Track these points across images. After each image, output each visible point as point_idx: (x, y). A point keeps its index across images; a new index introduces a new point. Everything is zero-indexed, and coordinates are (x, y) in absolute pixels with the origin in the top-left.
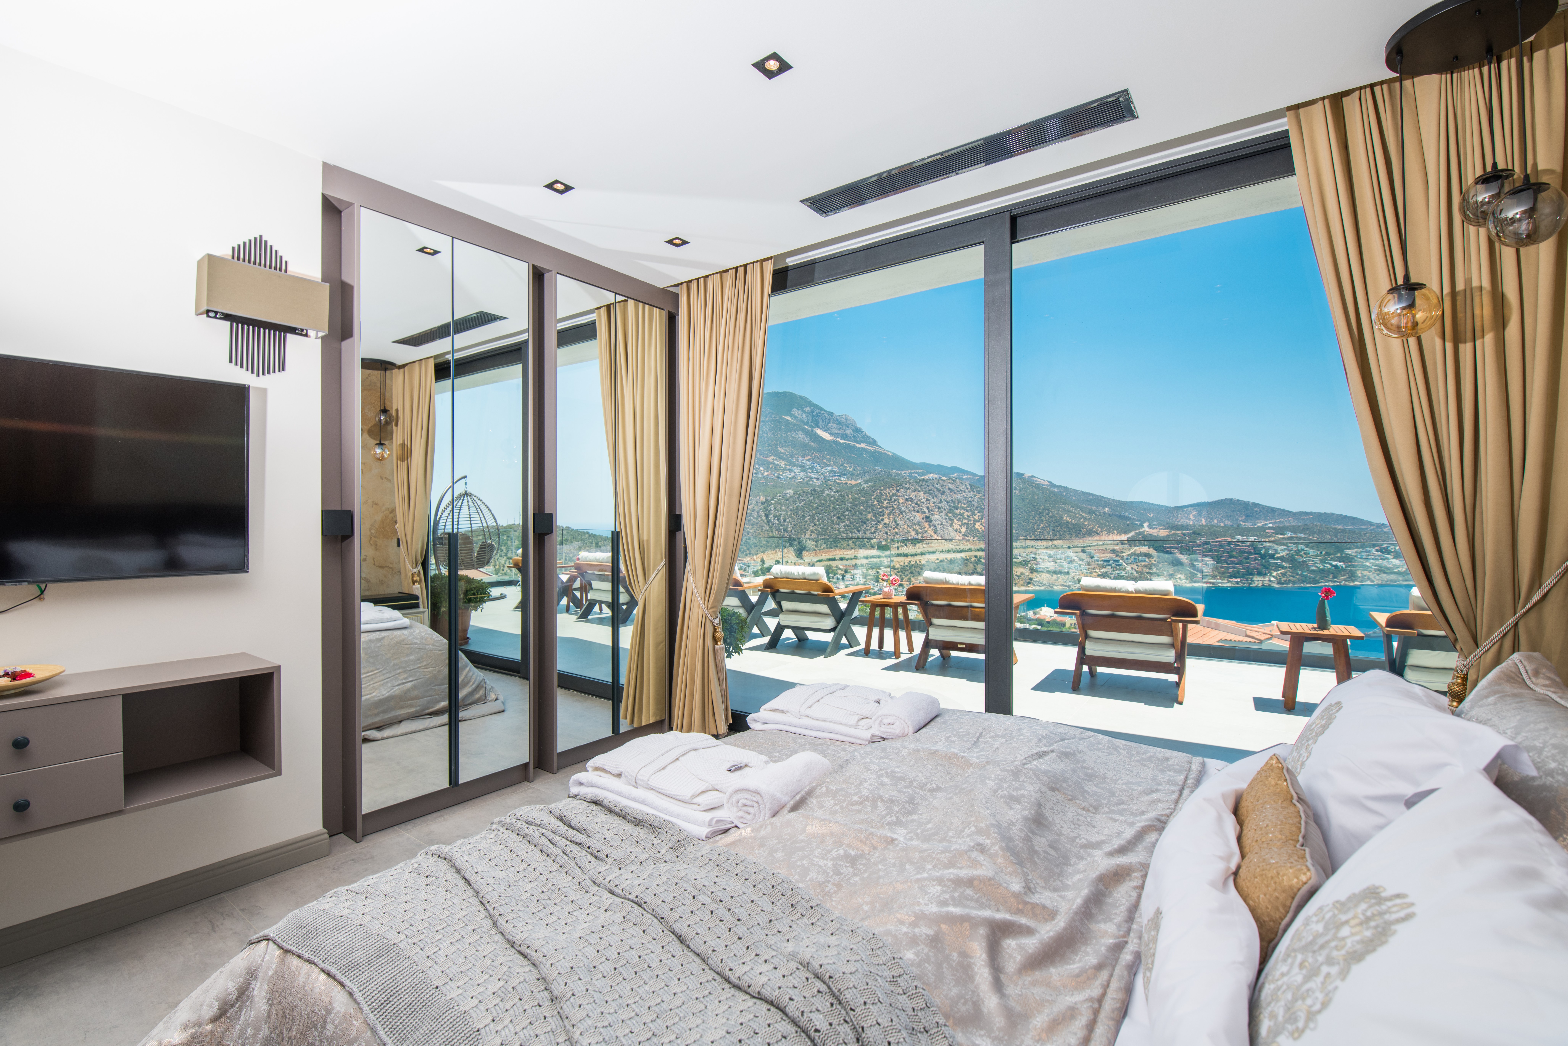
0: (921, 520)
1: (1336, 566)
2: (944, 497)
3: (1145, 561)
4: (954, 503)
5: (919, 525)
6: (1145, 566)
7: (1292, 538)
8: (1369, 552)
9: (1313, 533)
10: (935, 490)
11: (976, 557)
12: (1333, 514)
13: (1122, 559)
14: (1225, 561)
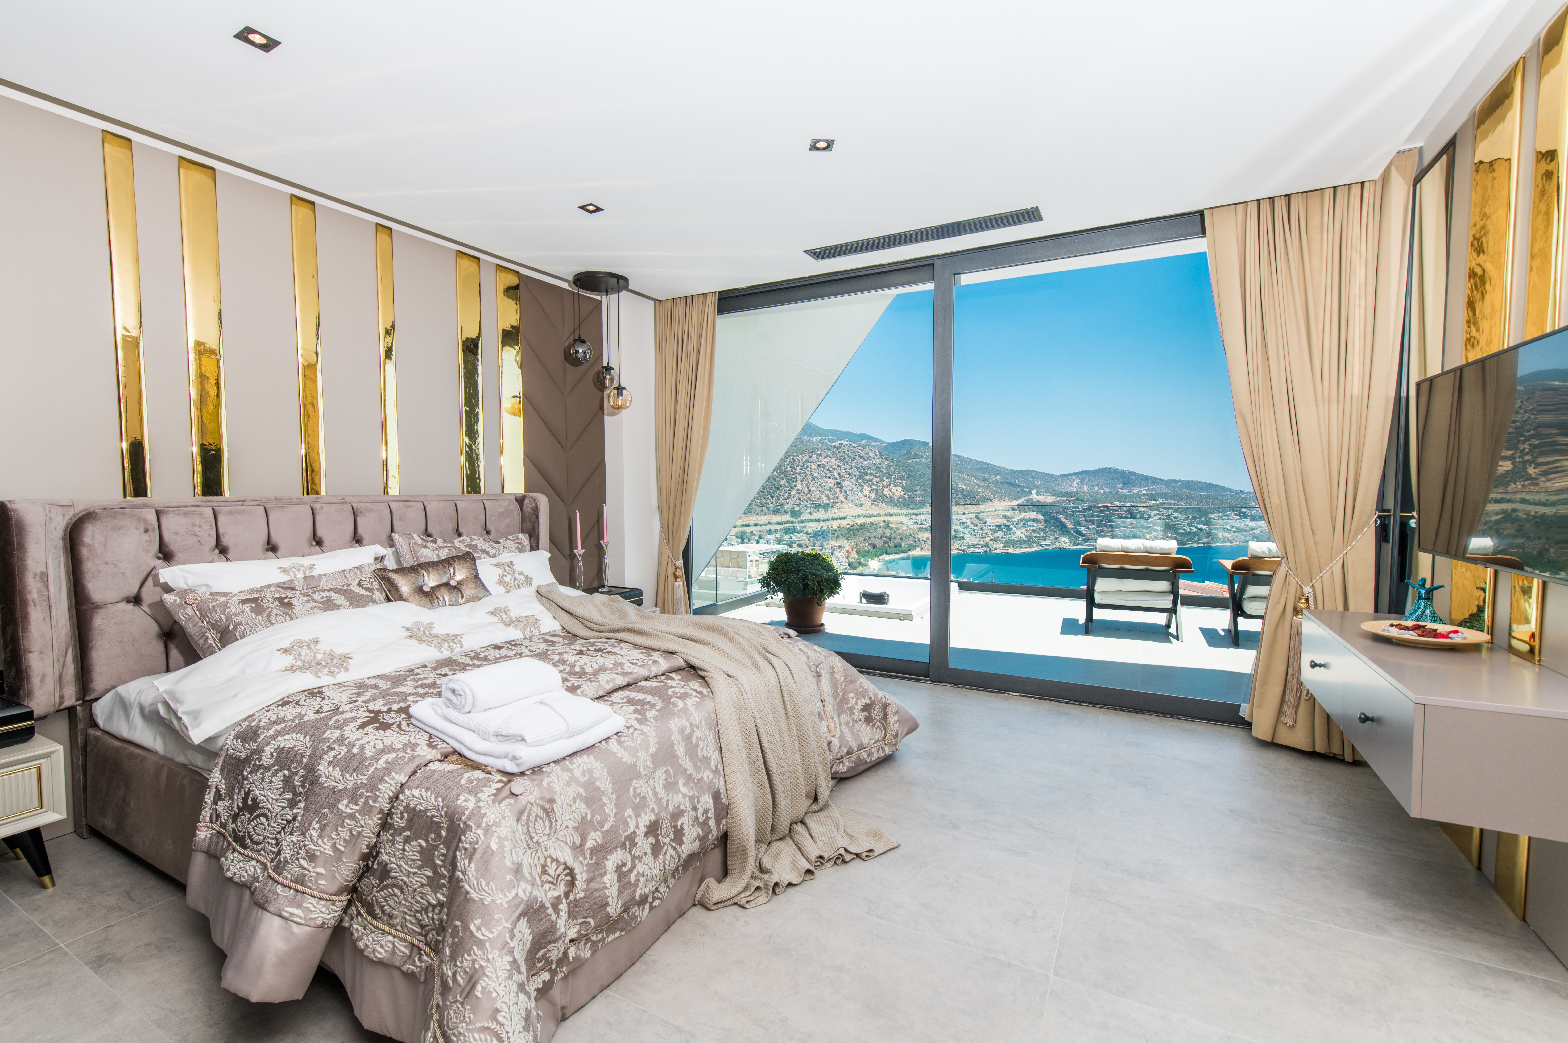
0: (832, 486)
1: (1201, 529)
2: (854, 464)
3: (1033, 526)
4: (864, 469)
5: (830, 491)
6: (1034, 531)
7: (1164, 503)
8: (1230, 516)
9: (1182, 499)
10: (846, 456)
11: (884, 521)
12: (1198, 482)
13: (1013, 525)
14: (1105, 525)
